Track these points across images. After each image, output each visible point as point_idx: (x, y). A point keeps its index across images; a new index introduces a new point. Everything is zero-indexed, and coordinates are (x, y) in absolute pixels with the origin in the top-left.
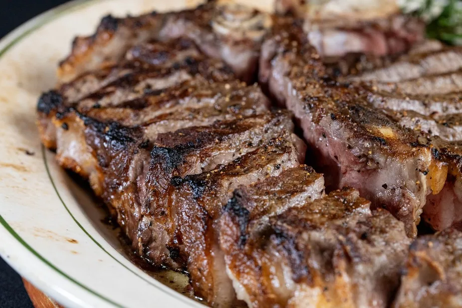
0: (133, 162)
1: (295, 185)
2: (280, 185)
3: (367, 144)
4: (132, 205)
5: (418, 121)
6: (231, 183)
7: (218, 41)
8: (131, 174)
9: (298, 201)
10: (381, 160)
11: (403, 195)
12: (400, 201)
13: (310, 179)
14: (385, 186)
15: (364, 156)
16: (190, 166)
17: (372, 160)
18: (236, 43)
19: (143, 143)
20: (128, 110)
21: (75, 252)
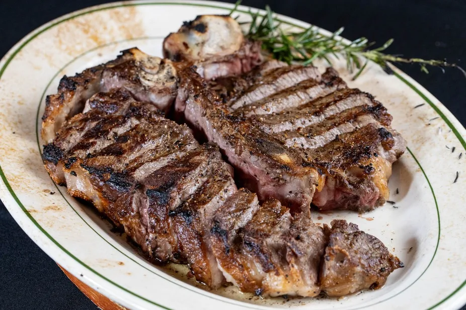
0: (134, 198)
1: (242, 205)
2: (234, 206)
3: (278, 171)
4: (140, 226)
5: (295, 140)
6: (205, 210)
7: (147, 90)
8: (134, 206)
9: (248, 216)
10: (288, 179)
11: (303, 197)
12: (302, 201)
13: (250, 198)
14: (291, 192)
15: (277, 177)
16: (174, 199)
17: (282, 179)
18: (160, 92)
19: (136, 185)
20: (112, 157)
21: (129, 274)
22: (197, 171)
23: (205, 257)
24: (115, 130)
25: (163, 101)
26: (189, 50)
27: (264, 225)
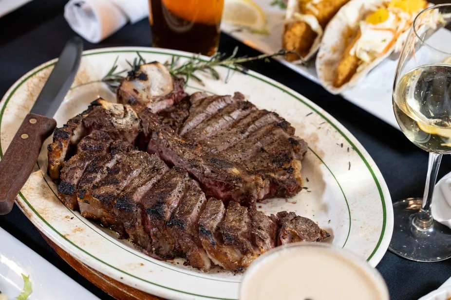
1: (214, 210)
6: (191, 218)
9: (220, 217)
10: (241, 186)
13: (218, 204)
15: (234, 186)
16: (166, 213)
17: (237, 186)
19: (137, 205)
20: (112, 186)
21: (151, 271)
22: (177, 189)
24: (107, 165)
26: (140, 95)
27: (234, 223)
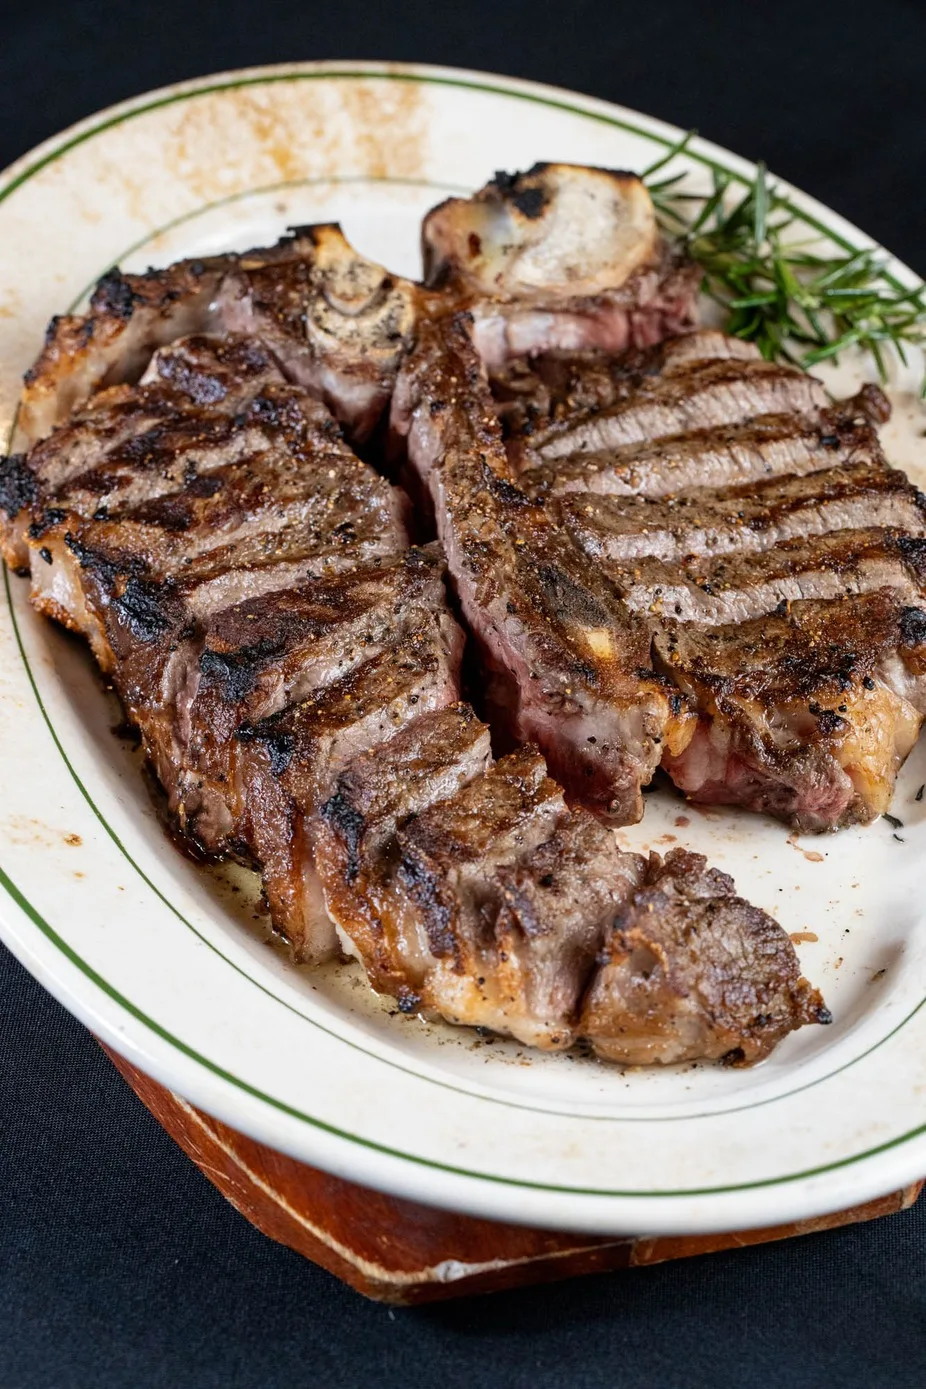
0: (170, 664)
1: (441, 750)
2: (418, 746)
3: (563, 678)
4: (169, 741)
5: (658, 591)
6: (334, 742)
7: (317, 359)
8: (165, 684)
9: (444, 786)
10: (587, 703)
11: (622, 762)
12: (616, 771)
13: (467, 736)
14: (592, 740)
15: (558, 694)
16: (267, 693)
17: (572, 701)
18: (349, 370)
19: (186, 629)
20: (158, 531)
21: (79, 875)
22: (360, 624)
23: (296, 872)
24: (193, 455)
25: (356, 396)
26: (478, 261)
27: (475, 824)
